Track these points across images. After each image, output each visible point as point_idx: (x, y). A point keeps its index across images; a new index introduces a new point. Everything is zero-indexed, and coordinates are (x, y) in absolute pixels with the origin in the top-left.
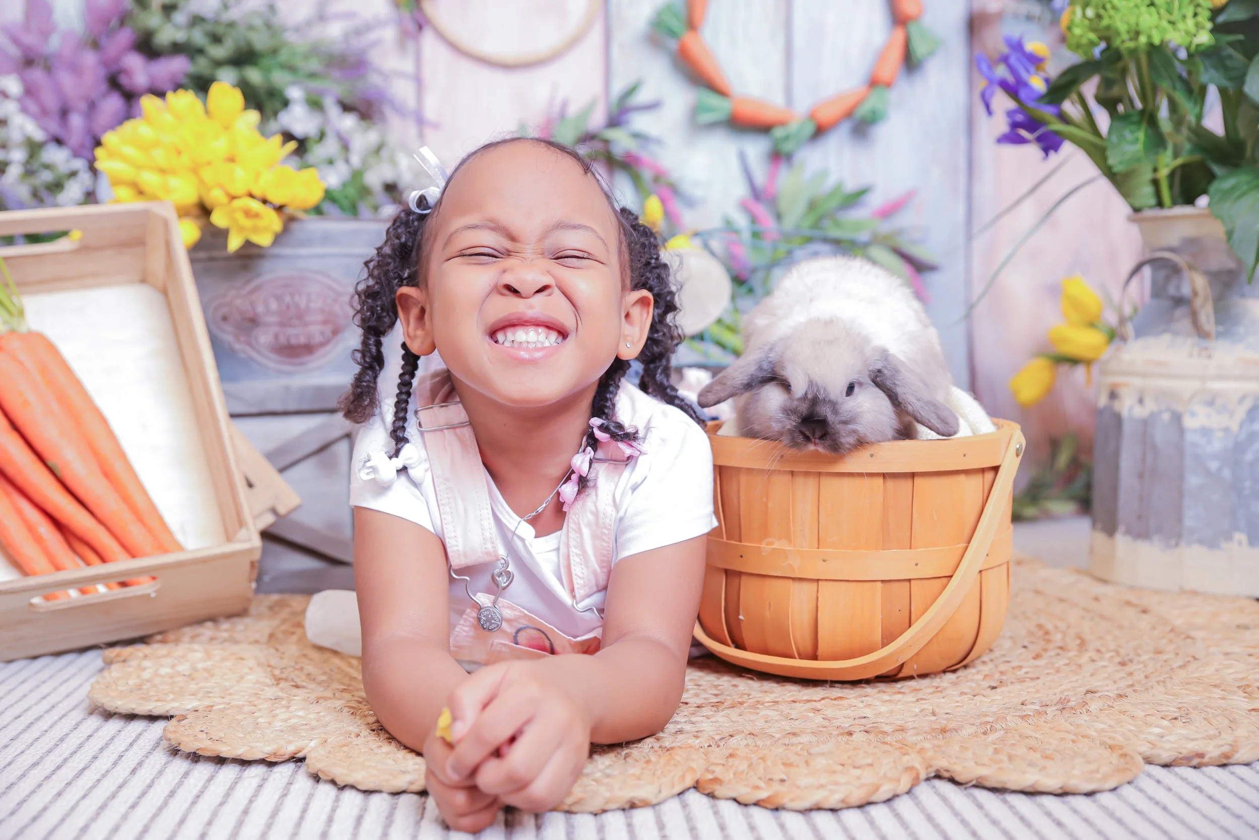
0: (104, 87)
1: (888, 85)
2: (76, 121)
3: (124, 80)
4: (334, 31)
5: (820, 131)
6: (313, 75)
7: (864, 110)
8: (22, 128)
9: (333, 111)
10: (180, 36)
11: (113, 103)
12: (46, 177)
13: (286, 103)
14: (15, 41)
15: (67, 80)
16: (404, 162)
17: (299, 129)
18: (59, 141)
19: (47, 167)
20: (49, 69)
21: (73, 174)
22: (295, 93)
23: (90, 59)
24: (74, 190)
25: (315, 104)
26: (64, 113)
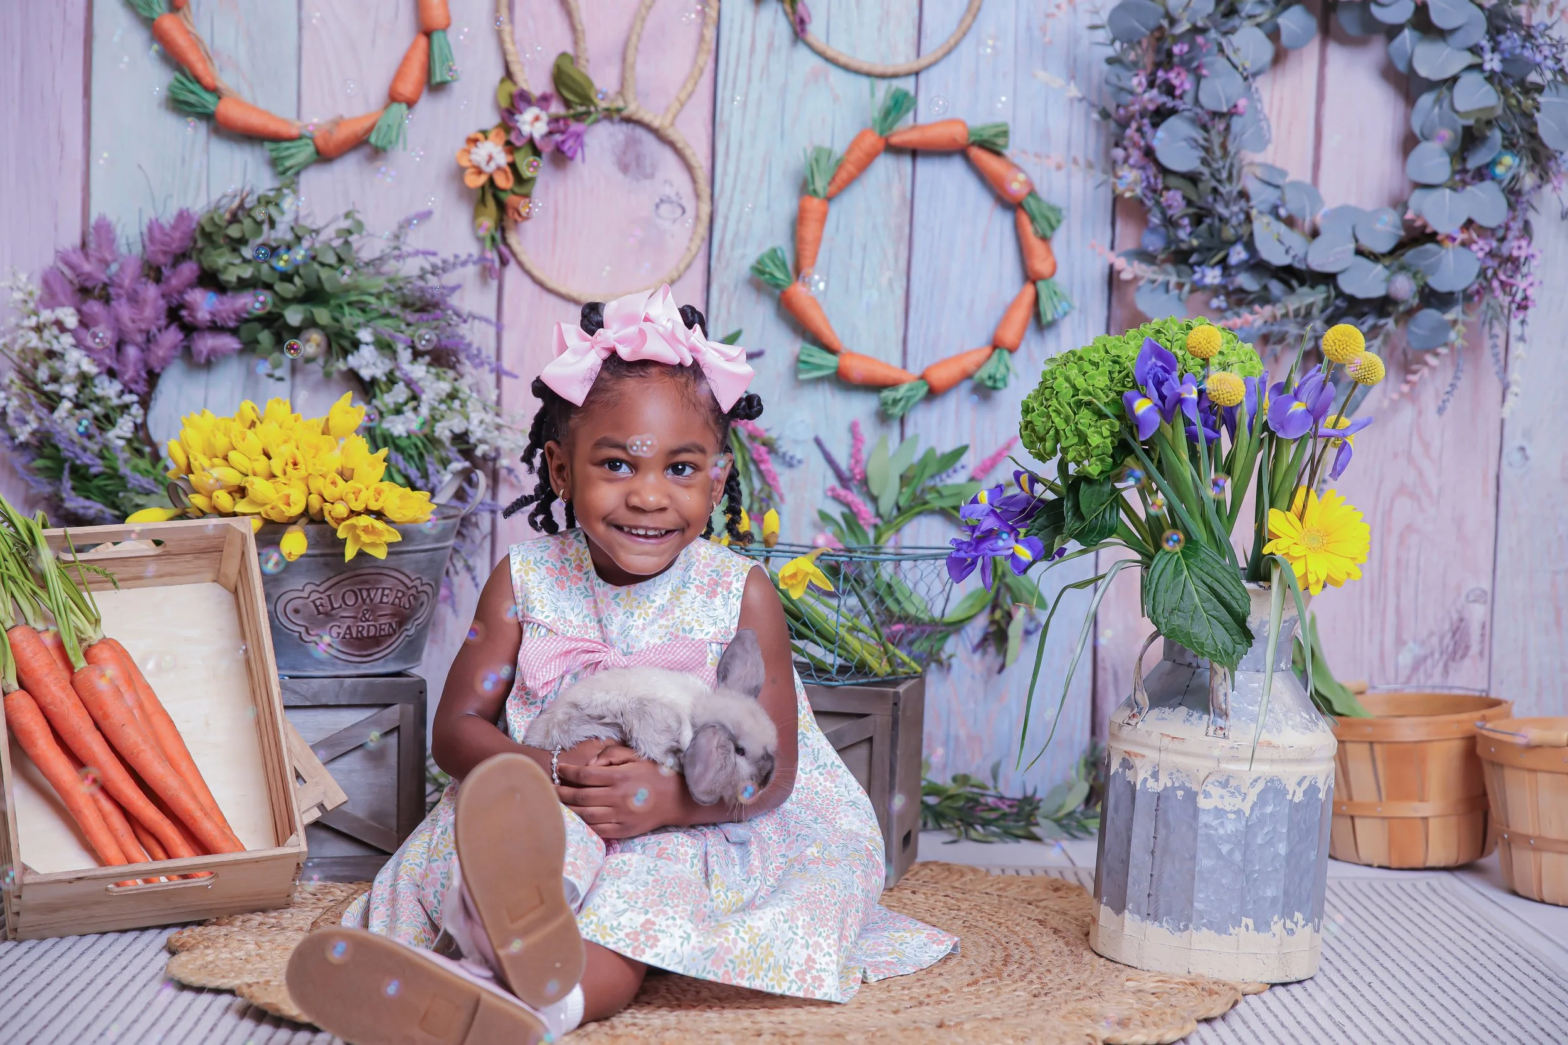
0: (163, 322)
1: (1012, 351)
2: (132, 352)
3: (184, 313)
4: (411, 267)
5: (933, 394)
6: (386, 315)
7: (983, 374)
8: (78, 366)
9: (405, 355)
10: (247, 272)
11: (172, 336)
12: (97, 409)
13: (356, 344)
14: (72, 267)
15: (124, 310)
16: (476, 417)
17: (366, 374)
18: (112, 374)
19: (98, 400)
20: (106, 300)
21: (125, 408)
22: (365, 335)
23: (151, 291)
24: (124, 427)
25: (385, 347)
26: (120, 345)
